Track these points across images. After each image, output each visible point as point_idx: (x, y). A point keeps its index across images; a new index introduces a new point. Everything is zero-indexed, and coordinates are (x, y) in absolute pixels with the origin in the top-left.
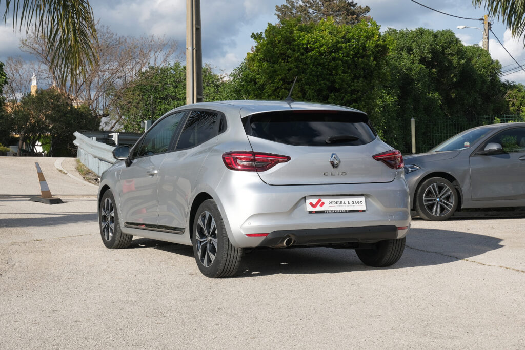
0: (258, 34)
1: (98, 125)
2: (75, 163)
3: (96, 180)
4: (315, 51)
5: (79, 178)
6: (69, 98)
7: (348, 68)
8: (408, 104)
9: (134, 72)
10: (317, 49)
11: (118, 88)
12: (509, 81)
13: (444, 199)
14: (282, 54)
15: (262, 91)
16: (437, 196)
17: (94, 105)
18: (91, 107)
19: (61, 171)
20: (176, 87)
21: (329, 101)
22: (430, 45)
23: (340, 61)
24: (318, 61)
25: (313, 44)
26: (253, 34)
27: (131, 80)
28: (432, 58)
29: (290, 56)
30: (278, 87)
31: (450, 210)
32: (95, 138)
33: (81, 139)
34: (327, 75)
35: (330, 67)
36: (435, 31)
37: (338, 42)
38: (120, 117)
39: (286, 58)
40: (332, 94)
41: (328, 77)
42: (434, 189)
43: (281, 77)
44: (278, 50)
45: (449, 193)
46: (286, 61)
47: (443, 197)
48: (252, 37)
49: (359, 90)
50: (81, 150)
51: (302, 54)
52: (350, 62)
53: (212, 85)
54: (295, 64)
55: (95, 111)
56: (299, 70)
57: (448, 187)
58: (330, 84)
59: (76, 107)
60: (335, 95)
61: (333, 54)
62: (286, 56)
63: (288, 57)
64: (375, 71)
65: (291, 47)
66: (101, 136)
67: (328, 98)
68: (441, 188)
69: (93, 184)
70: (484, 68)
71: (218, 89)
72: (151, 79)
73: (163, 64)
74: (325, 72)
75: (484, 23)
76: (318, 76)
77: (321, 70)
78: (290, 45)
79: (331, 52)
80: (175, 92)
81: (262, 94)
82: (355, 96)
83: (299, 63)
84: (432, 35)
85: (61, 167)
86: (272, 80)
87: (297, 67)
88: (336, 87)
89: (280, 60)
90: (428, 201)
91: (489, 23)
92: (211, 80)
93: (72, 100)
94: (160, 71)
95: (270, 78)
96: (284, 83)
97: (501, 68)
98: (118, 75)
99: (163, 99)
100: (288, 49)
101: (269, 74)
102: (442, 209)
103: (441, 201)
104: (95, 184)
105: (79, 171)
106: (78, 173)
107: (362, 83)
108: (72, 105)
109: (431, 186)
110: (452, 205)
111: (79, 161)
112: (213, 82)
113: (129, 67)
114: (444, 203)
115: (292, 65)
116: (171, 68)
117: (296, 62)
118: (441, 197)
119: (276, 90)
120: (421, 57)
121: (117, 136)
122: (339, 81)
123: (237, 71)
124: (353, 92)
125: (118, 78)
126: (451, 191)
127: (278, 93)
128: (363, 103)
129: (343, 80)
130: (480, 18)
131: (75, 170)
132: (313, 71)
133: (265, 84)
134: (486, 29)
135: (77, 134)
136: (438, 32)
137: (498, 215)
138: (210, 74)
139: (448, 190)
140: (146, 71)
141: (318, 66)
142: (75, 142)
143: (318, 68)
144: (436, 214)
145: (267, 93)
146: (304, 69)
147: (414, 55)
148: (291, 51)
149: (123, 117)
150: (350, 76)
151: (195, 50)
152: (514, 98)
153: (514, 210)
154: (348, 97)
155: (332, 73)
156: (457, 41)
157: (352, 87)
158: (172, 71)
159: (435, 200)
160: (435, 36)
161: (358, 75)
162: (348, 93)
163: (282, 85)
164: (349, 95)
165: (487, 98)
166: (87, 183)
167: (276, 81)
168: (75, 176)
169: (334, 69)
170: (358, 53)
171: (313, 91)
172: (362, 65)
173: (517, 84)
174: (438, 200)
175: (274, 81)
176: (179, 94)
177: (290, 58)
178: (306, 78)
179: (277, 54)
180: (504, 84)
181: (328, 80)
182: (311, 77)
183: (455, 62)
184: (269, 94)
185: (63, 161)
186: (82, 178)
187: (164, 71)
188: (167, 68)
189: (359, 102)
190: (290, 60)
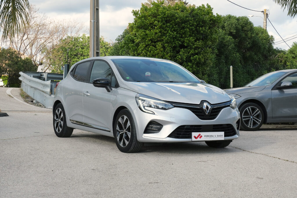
0: (136, 11)
1: (36, 69)
2: (19, 91)
3: (32, 101)
4: (172, 22)
5: (21, 100)
6: (19, 53)
7: (193, 34)
8: (222, 59)
9: (58, 39)
10: (173, 21)
11: (48, 48)
12: (278, 48)
13: (255, 117)
14: (151, 24)
15: (138, 47)
16: (251, 115)
17: (34, 58)
18: (32, 59)
19: (10, 96)
20: (83, 48)
21: (180, 53)
22: (235, 25)
23: (188, 29)
24: (174, 29)
25: (171, 18)
26: (133, 10)
27: (56, 44)
28: (236, 33)
29: (156, 25)
30: (148, 45)
31: (259, 124)
32: (32, 76)
33: (24, 77)
34: (179, 37)
35: (181, 32)
36: (237, 16)
37: (187, 17)
38: (50, 65)
39: (154, 26)
40: (182, 49)
41: (180, 39)
42: (249, 110)
43: (150, 39)
44: (148, 21)
45: (258, 113)
46: (153, 28)
47: (255, 116)
48: (132, 12)
49: (200, 48)
50: (24, 83)
51: (164, 24)
52: (194, 30)
53: (104, 48)
54: (159, 30)
55: (34, 62)
56: (162, 34)
57: (258, 109)
58: (181, 43)
59: (23, 59)
60: (184, 50)
61: (183, 24)
62: (153, 25)
63: (155, 26)
64: (209, 36)
65: (157, 19)
66: (37, 75)
67: (180, 52)
68: (253, 110)
69: (30, 104)
70: (265, 39)
71: (107, 50)
72: (68, 44)
73: (76, 35)
74: (178, 36)
75: (264, 14)
76: (174, 38)
77: (176, 34)
78: (156, 18)
79: (182, 23)
80: (82, 51)
81: (138, 49)
82: (197, 51)
83: (162, 30)
84: (236, 19)
85: (10, 93)
86: (144, 40)
87: (160, 32)
88: (185, 45)
89: (150, 28)
90: (245, 118)
91: (267, 14)
92: (104, 45)
93: (21, 55)
94: (73, 39)
95: (143, 38)
96: (152, 42)
97: (274, 40)
98: (49, 41)
99: (75, 55)
100: (155, 20)
101: (142, 36)
102: (255, 123)
103: (254, 118)
104: (31, 104)
105: (22, 96)
106: (20, 97)
107: (201, 43)
108: (21, 57)
109: (247, 108)
110: (260, 121)
111: (22, 90)
112: (104, 46)
113: (55, 36)
114: (255, 119)
115: (157, 31)
116: (80, 38)
117: (160, 29)
118: (253, 115)
119: (146, 46)
120: (230, 32)
121: (46, 75)
122: (187, 41)
123: (120, 37)
124: (196, 48)
125: (49, 43)
126: (260, 112)
127: (148, 48)
128: (202, 55)
129: (189, 41)
130: (262, 11)
131: (19, 95)
132: (171, 35)
133: (140, 43)
134: (266, 17)
135: (21, 73)
136: (239, 17)
137: (284, 127)
138: (103, 42)
139: (258, 111)
140: (66, 39)
141: (174, 32)
142: (20, 78)
143: (174, 33)
144: (250, 126)
145: (141, 48)
146: (165, 33)
147: (225, 30)
148: (157, 22)
149: (51, 66)
150: (194, 38)
151: (95, 23)
152: (281, 58)
153: (294, 124)
154: (193, 51)
155: (182, 36)
156: (250, 23)
157: (195, 45)
158: (81, 39)
159: (250, 117)
160: (238, 19)
161: (199, 38)
162: (192, 49)
163: (151, 43)
164: (193, 50)
165: (266, 57)
166: (26, 103)
167: (146, 40)
168: (19, 99)
169: (183, 34)
170: (199, 24)
171: (170, 48)
172: (202, 32)
173: (283, 50)
174: (252, 117)
175: (145, 41)
176: (85, 53)
177: (156, 26)
178: (166, 39)
179: (148, 24)
180: (275, 50)
181: (180, 41)
182: (169, 39)
183: (249, 35)
184: (142, 49)
185: (12, 90)
186: (23, 100)
187: (76, 39)
188: (78, 38)
189: (199, 55)
190: (156, 27)
